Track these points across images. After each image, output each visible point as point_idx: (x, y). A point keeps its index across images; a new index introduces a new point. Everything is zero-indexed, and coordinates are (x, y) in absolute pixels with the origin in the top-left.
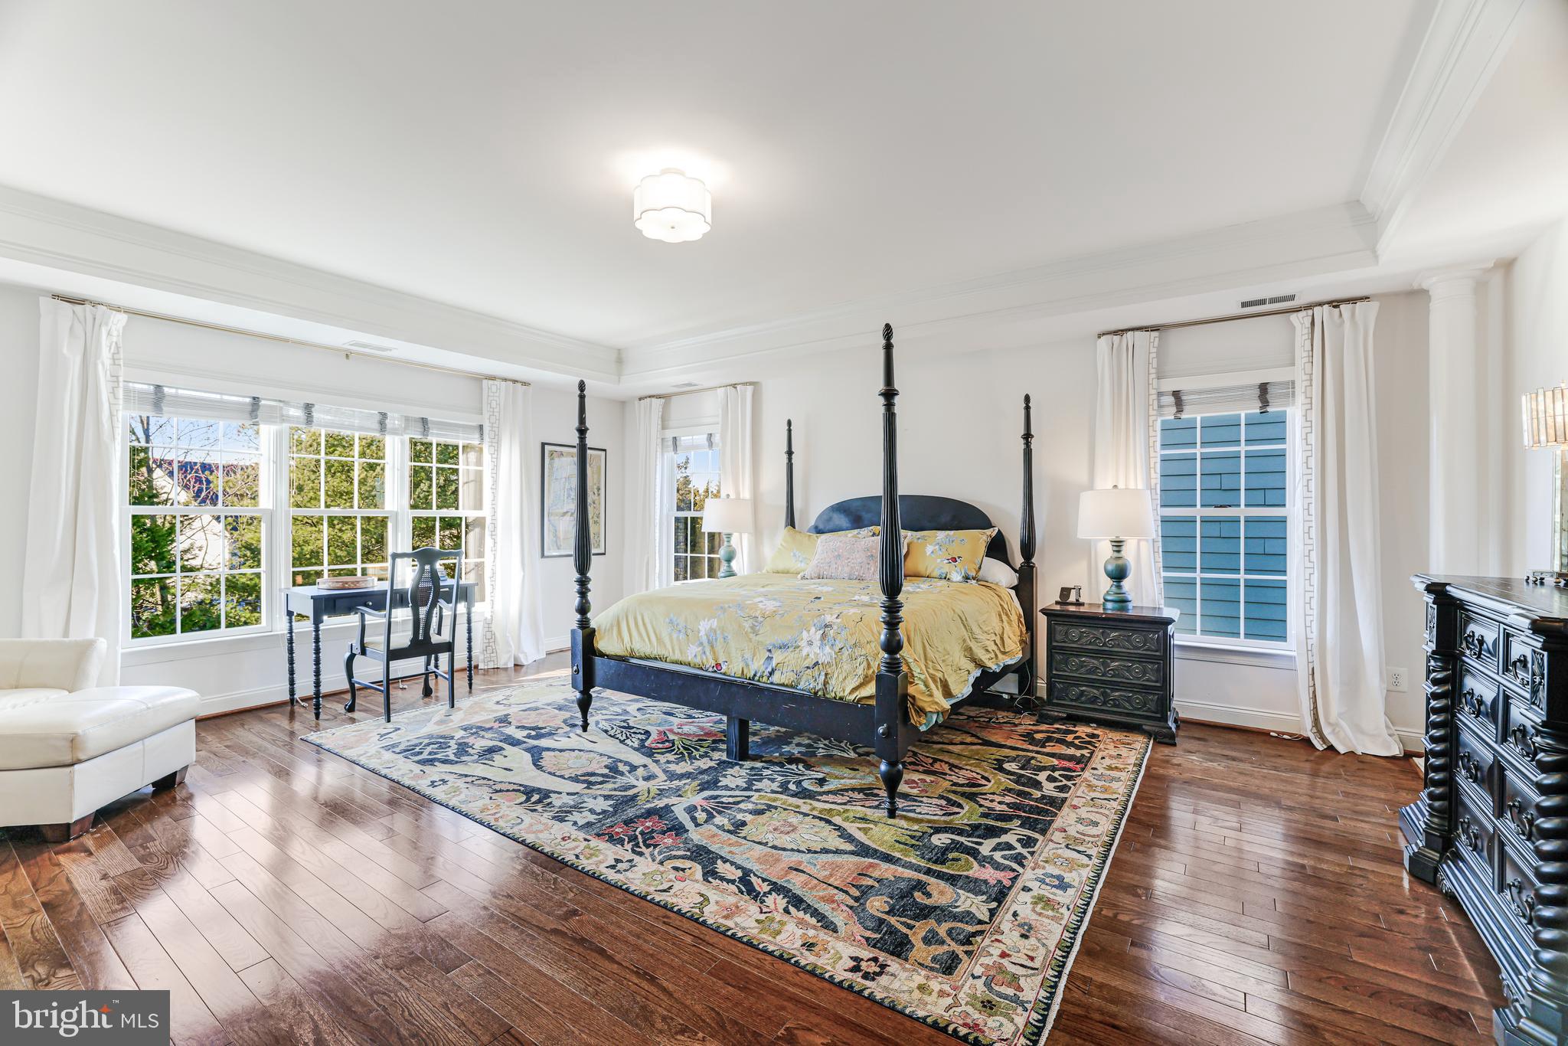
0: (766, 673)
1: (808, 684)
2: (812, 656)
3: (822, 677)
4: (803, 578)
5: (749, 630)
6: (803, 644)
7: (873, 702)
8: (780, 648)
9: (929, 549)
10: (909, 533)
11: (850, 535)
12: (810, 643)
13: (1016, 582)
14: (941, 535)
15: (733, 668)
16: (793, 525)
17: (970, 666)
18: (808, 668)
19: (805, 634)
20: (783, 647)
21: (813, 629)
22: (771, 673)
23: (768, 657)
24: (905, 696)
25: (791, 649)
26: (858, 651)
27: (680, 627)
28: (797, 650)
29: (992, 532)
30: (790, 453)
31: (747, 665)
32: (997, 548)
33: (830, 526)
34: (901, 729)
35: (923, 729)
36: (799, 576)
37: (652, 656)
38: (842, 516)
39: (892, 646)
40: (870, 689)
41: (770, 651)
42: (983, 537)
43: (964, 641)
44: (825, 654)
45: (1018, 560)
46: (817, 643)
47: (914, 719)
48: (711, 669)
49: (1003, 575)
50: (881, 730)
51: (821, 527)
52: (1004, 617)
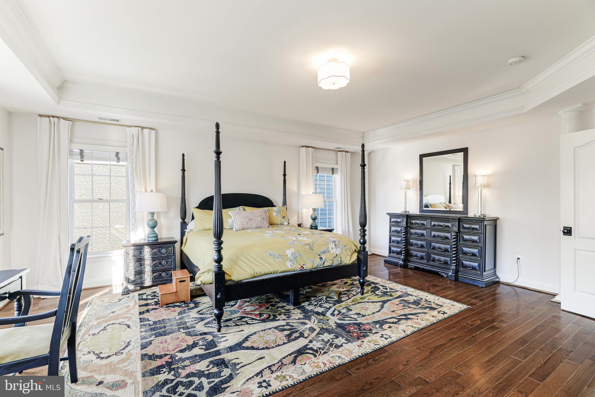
0: (322, 263)
1: (336, 263)
2: (334, 253)
3: (340, 259)
5: (309, 249)
6: (330, 249)
8: (323, 253)
12: (332, 249)
15: (309, 266)
18: (335, 257)
20: (324, 252)
21: (331, 244)
22: (324, 263)
23: (320, 258)
25: (327, 252)
26: (346, 248)
27: (277, 256)
28: (329, 252)
31: (313, 263)
37: (269, 273)
39: (363, 243)
41: (319, 255)
44: (338, 251)
46: (334, 248)
48: (299, 269)
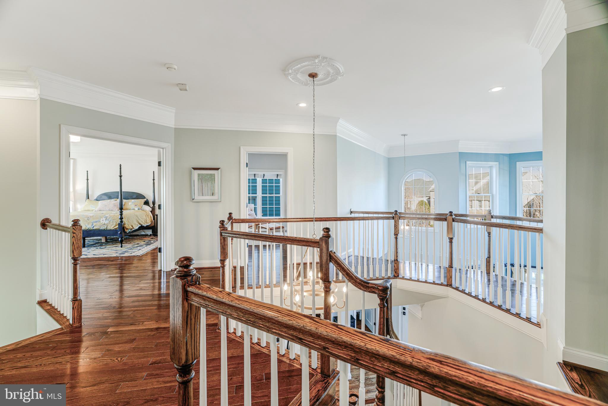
0: (92, 227)
1: (102, 228)
2: (103, 223)
3: (106, 226)
4: (95, 211)
6: (101, 221)
7: (118, 229)
9: (130, 203)
10: (125, 200)
11: (108, 201)
12: (103, 220)
13: (151, 210)
14: (133, 200)
16: (88, 198)
17: (138, 224)
18: (102, 225)
19: (101, 219)
20: (95, 222)
21: (103, 218)
23: (92, 225)
24: (124, 227)
25: (98, 222)
26: (114, 221)
29: (145, 200)
30: (88, 180)
31: (87, 227)
32: (147, 203)
33: (102, 199)
34: (123, 233)
35: (127, 232)
36: (94, 211)
38: (105, 196)
39: (121, 218)
40: (117, 227)
42: (143, 201)
43: (137, 219)
44: (107, 222)
45: (152, 205)
47: (126, 230)
49: (148, 209)
50: (119, 233)
51: (98, 199)
52: (147, 216)
